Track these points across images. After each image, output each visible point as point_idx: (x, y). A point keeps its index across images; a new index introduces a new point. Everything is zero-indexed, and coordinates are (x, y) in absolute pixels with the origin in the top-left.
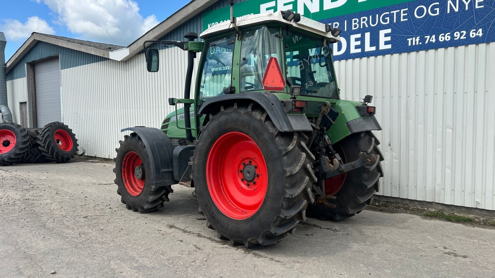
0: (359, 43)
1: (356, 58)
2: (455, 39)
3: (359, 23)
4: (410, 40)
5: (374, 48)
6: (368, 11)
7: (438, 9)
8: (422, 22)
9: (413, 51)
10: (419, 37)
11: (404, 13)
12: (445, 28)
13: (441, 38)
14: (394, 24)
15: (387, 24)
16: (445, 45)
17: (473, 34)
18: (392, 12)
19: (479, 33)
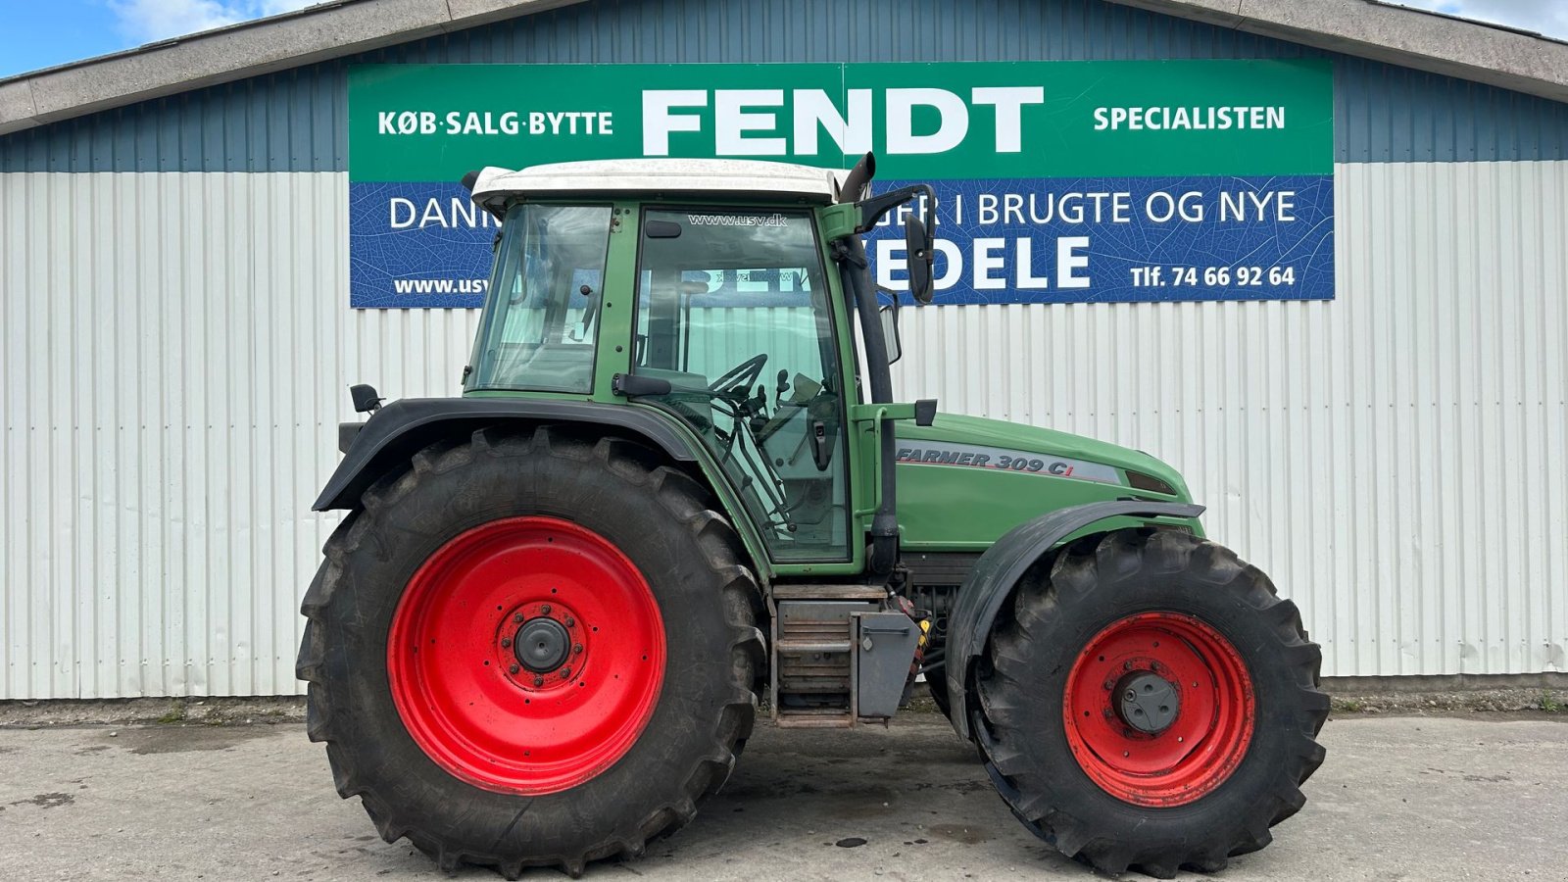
0: (998, 263)
1: (991, 303)
2: (1240, 283)
3: (1000, 208)
4: (1136, 271)
5: (1042, 283)
6: (1026, 181)
7: (1200, 208)
8: (1166, 234)
9: (1145, 300)
10: (1158, 268)
11: (1120, 203)
12: (1217, 254)
13: (1210, 278)
14: (1097, 228)
15: (1076, 224)
16: (1219, 294)
17: (1275, 278)
18: (1089, 195)
19: (1287, 277)
